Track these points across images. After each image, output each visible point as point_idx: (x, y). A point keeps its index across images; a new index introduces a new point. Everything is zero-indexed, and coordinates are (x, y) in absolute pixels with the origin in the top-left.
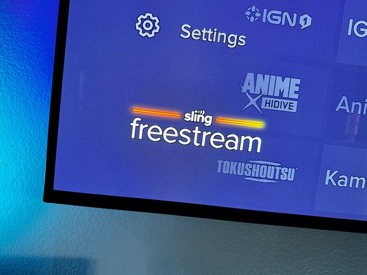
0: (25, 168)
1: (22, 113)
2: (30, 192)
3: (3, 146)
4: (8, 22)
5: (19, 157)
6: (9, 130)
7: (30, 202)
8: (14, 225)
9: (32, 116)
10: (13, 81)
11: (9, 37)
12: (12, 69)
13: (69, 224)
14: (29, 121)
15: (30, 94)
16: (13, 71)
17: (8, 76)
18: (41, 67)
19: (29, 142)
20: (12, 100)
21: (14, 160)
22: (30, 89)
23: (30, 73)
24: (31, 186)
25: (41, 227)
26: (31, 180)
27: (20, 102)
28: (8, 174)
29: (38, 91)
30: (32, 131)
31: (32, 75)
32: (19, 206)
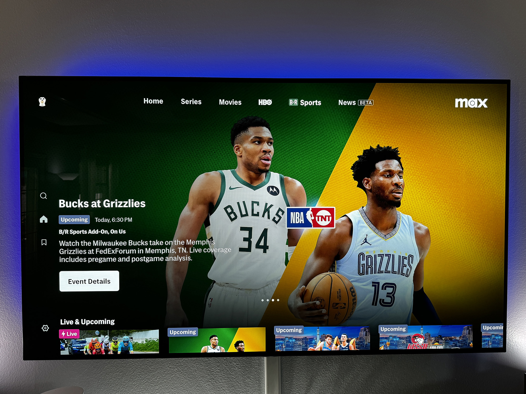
0: (18, 344)
1: (14, 319)
2: (21, 355)
3: (7, 335)
4: (4, 281)
5: (14, 339)
6: (9, 328)
7: (21, 359)
8: (15, 371)
9: (18, 320)
10: (9, 306)
11: (5, 287)
12: (7, 301)
13: (40, 367)
14: (17, 323)
15: (16, 311)
16: (8, 302)
17: (6, 304)
18: (20, 298)
19: (18, 332)
20: (9, 314)
21: (12, 341)
22: (16, 308)
23: (16, 302)
24: (21, 352)
25: (27, 370)
26: (21, 349)
27: (13, 314)
28: (10, 348)
29: (20, 309)
30: (19, 327)
31: (17, 302)
32: (16, 362)
